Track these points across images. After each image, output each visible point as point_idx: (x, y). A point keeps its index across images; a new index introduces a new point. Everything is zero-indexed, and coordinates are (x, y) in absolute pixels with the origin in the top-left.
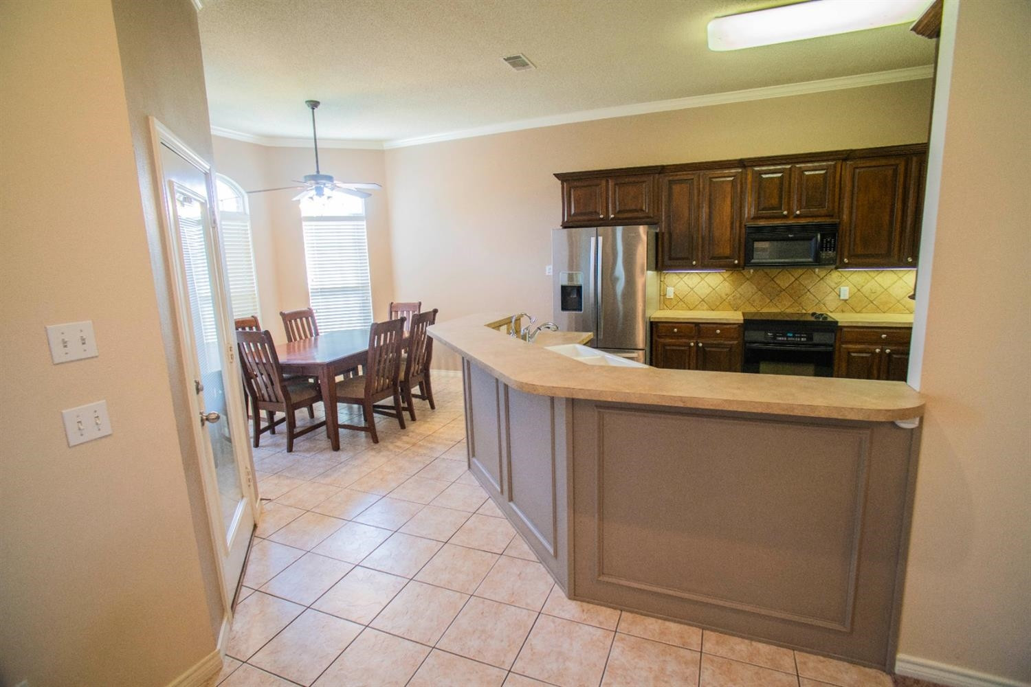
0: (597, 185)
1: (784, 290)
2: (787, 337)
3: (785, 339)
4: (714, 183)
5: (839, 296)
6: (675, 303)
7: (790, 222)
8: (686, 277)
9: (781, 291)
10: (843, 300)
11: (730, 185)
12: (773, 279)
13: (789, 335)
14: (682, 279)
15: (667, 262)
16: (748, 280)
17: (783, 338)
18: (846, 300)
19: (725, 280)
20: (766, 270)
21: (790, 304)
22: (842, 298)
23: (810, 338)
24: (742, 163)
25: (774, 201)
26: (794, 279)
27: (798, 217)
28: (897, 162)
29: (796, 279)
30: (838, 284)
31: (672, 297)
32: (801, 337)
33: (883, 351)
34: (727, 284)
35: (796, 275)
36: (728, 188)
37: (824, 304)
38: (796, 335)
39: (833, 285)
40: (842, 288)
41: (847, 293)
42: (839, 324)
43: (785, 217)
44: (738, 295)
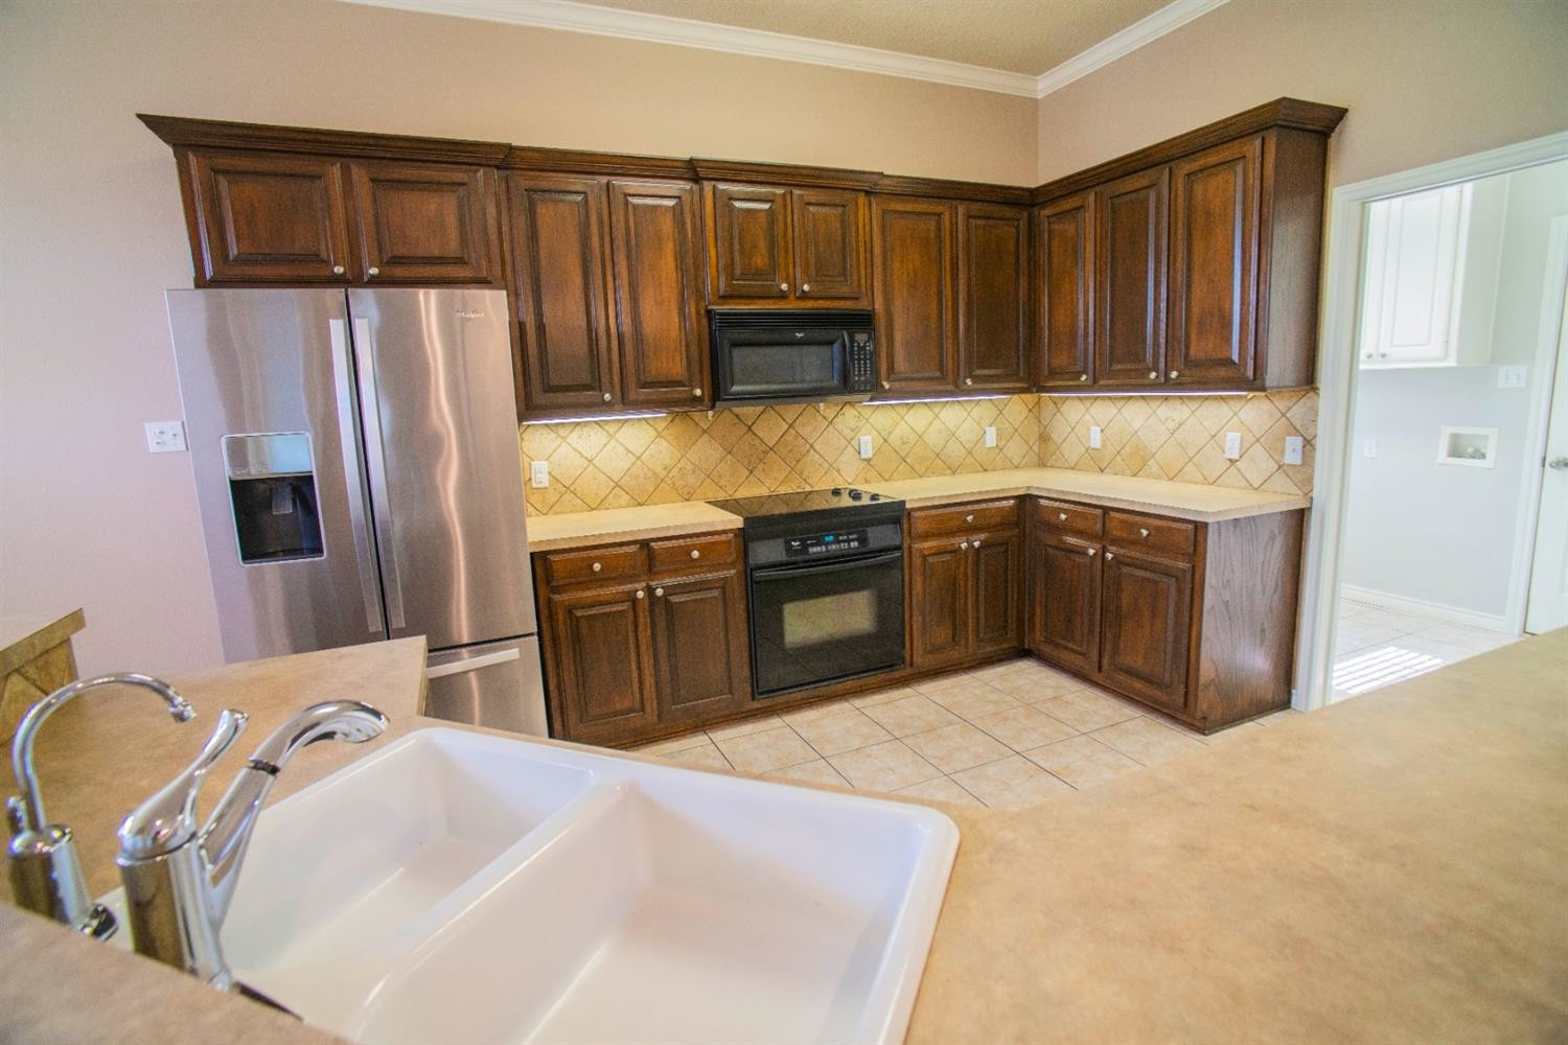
0: (312, 177)
1: (771, 449)
2: (827, 544)
3: (824, 548)
4: (636, 207)
5: (859, 453)
6: (554, 499)
7: (791, 306)
8: (575, 435)
9: (765, 452)
10: (865, 460)
11: (669, 215)
12: (750, 428)
13: (827, 539)
14: (564, 438)
15: (540, 398)
16: (705, 432)
17: (819, 549)
18: (868, 461)
19: (659, 435)
20: (737, 410)
21: (784, 476)
22: (863, 456)
23: (863, 540)
24: (693, 171)
25: (760, 260)
26: (785, 426)
27: (804, 296)
28: (940, 209)
29: (791, 426)
30: (856, 430)
31: (547, 485)
32: (849, 541)
33: (971, 546)
34: (665, 444)
35: (790, 416)
36: (667, 225)
37: (838, 471)
38: (841, 538)
39: (849, 434)
40: (862, 438)
41: (870, 447)
42: (908, 506)
43: (783, 296)
44: (689, 467)
